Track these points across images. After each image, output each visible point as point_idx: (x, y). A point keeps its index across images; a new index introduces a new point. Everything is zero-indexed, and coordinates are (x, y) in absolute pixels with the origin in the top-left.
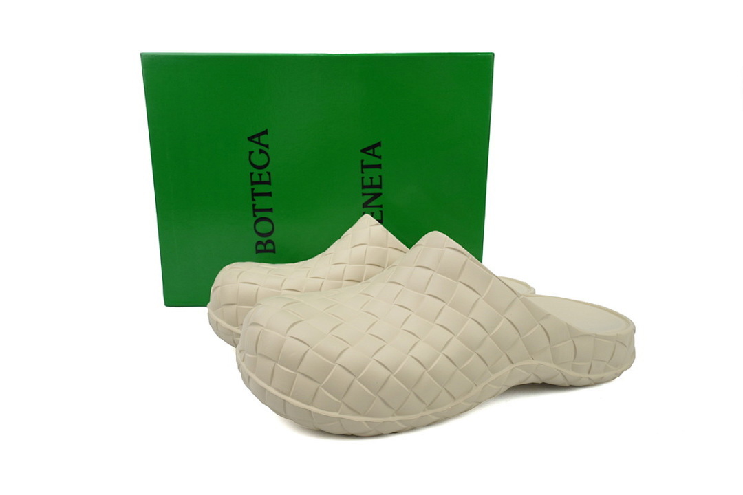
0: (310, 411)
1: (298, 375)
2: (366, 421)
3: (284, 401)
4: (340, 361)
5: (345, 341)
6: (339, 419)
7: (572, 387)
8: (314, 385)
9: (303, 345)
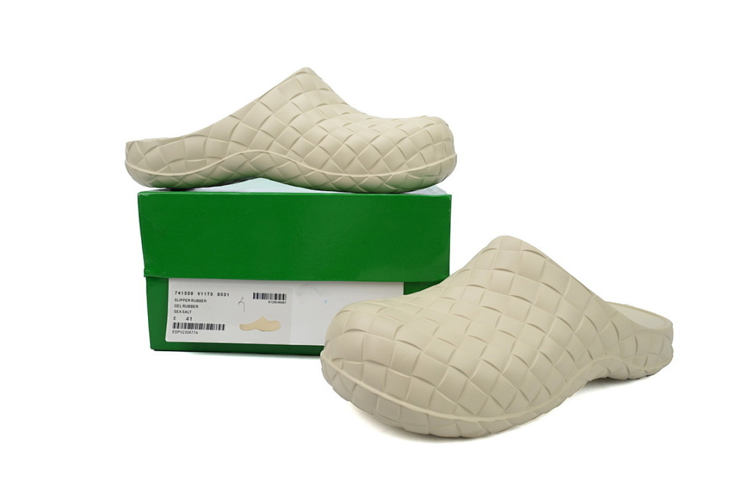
0: (427, 415)
1: (414, 379)
2: (480, 422)
3: (401, 406)
4: (453, 362)
5: (449, 343)
6: (456, 421)
7: (629, 380)
8: (429, 388)
9: (415, 348)
